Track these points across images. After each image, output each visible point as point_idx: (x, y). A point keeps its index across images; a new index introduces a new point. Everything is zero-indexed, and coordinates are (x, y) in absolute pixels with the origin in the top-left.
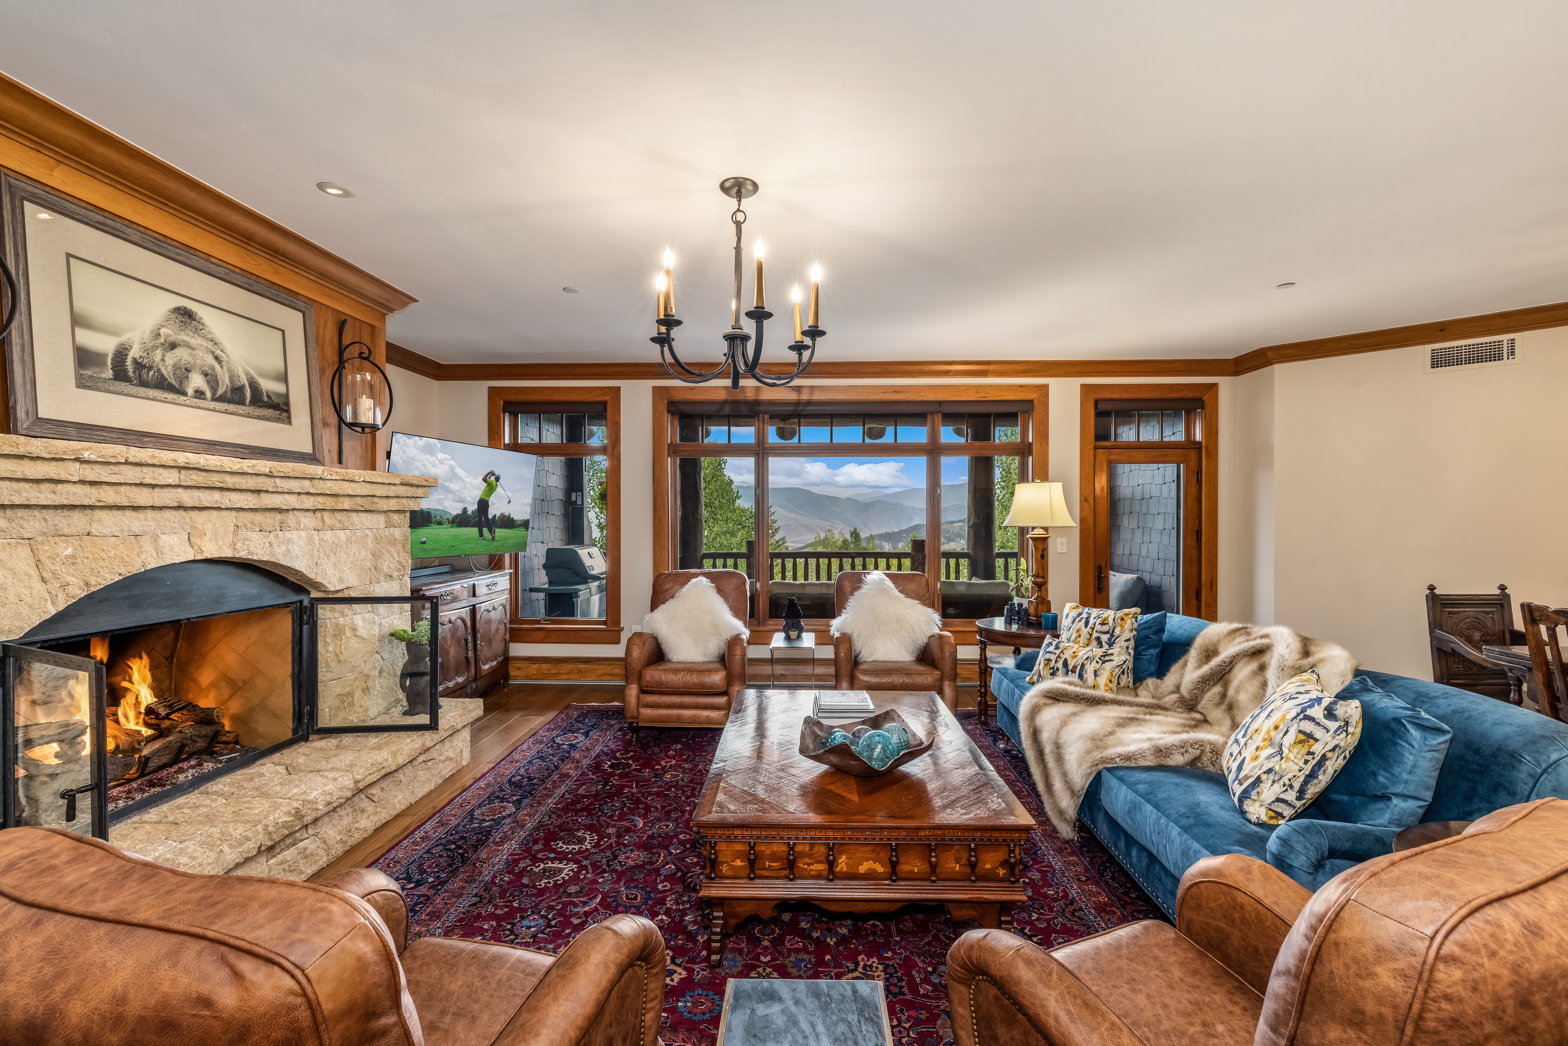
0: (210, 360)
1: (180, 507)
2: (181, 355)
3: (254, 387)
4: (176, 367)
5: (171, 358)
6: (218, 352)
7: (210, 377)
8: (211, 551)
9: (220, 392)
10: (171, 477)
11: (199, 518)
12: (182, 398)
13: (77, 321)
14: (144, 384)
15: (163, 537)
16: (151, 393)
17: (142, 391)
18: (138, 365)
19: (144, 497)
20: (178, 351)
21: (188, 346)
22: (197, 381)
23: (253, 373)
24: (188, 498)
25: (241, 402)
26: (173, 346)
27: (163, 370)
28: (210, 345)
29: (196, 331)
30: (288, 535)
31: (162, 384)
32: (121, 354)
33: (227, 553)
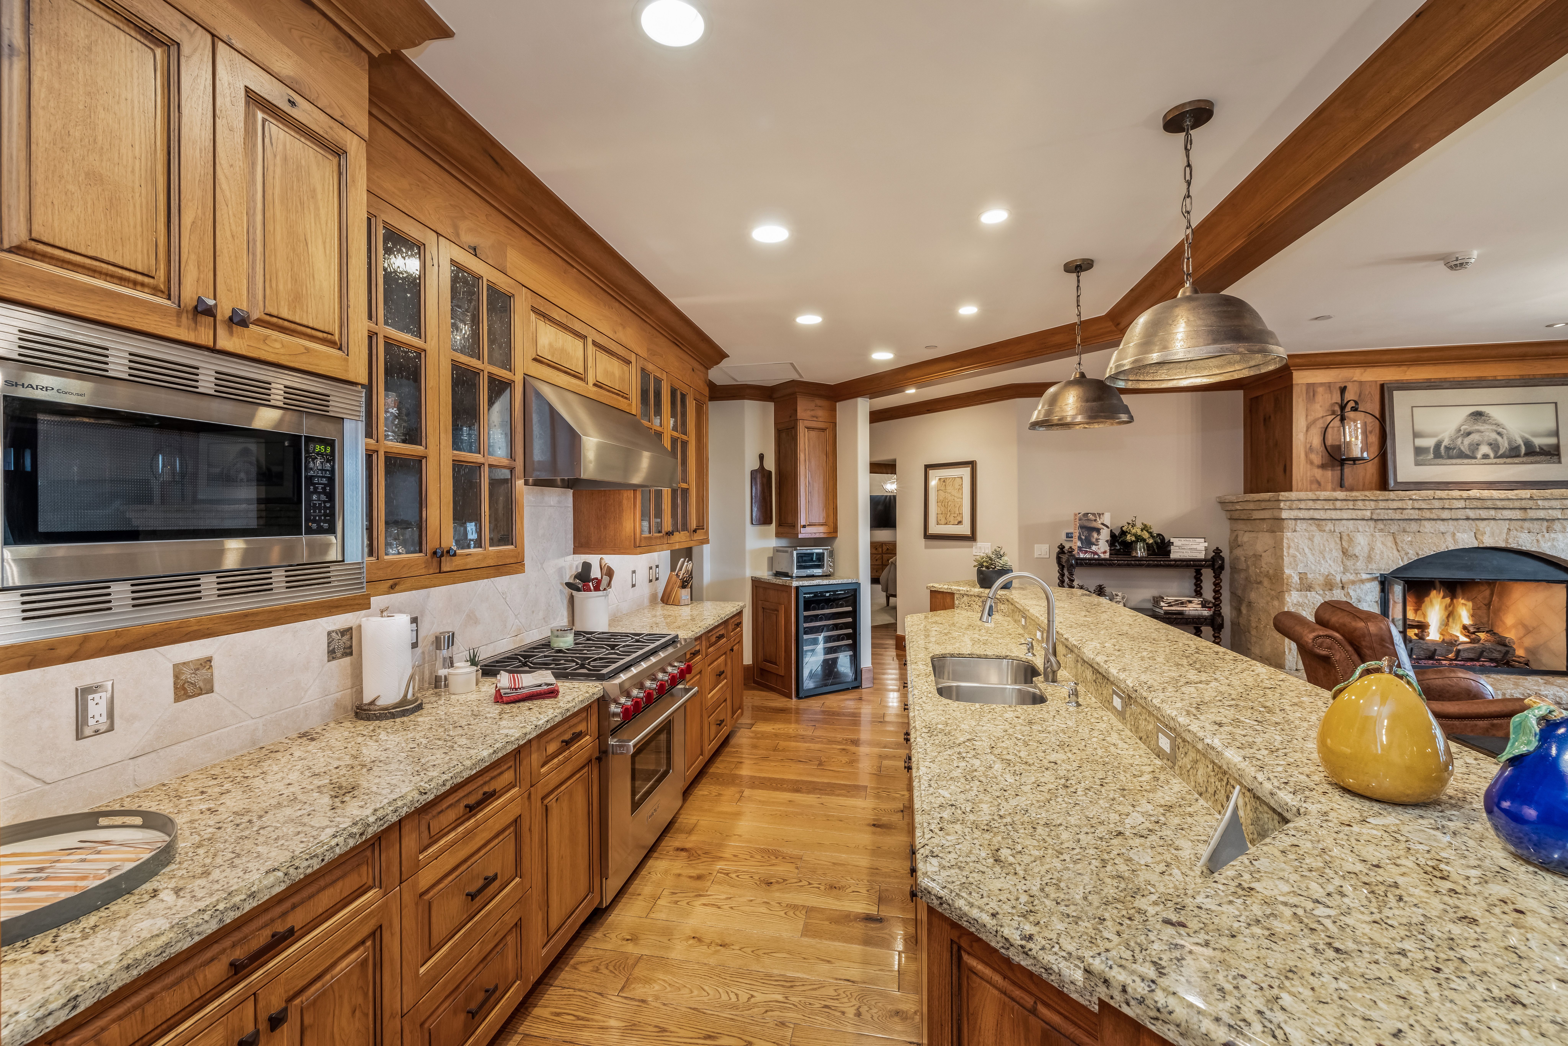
0: (1494, 436)
1: (1468, 519)
2: (1475, 437)
3: (1528, 444)
4: (1470, 445)
5: (1467, 441)
6: (1501, 430)
7: (1494, 446)
8: (1488, 542)
9: (1501, 452)
10: (1461, 504)
11: (1482, 525)
12: (1473, 461)
13: (1416, 435)
14: (1450, 457)
15: (1458, 534)
16: (1454, 461)
17: (1449, 461)
18: (1447, 448)
19: (1446, 514)
20: (1471, 436)
21: (1479, 431)
22: (1484, 449)
23: (1527, 436)
24: (1471, 514)
25: (1518, 456)
26: (1469, 434)
27: (1462, 448)
28: (1494, 427)
29: (1485, 422)
30: (1553, 535)
31: (1462, 455)
32: (1438, 446)
33: (1502, 544)
